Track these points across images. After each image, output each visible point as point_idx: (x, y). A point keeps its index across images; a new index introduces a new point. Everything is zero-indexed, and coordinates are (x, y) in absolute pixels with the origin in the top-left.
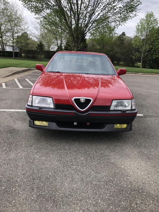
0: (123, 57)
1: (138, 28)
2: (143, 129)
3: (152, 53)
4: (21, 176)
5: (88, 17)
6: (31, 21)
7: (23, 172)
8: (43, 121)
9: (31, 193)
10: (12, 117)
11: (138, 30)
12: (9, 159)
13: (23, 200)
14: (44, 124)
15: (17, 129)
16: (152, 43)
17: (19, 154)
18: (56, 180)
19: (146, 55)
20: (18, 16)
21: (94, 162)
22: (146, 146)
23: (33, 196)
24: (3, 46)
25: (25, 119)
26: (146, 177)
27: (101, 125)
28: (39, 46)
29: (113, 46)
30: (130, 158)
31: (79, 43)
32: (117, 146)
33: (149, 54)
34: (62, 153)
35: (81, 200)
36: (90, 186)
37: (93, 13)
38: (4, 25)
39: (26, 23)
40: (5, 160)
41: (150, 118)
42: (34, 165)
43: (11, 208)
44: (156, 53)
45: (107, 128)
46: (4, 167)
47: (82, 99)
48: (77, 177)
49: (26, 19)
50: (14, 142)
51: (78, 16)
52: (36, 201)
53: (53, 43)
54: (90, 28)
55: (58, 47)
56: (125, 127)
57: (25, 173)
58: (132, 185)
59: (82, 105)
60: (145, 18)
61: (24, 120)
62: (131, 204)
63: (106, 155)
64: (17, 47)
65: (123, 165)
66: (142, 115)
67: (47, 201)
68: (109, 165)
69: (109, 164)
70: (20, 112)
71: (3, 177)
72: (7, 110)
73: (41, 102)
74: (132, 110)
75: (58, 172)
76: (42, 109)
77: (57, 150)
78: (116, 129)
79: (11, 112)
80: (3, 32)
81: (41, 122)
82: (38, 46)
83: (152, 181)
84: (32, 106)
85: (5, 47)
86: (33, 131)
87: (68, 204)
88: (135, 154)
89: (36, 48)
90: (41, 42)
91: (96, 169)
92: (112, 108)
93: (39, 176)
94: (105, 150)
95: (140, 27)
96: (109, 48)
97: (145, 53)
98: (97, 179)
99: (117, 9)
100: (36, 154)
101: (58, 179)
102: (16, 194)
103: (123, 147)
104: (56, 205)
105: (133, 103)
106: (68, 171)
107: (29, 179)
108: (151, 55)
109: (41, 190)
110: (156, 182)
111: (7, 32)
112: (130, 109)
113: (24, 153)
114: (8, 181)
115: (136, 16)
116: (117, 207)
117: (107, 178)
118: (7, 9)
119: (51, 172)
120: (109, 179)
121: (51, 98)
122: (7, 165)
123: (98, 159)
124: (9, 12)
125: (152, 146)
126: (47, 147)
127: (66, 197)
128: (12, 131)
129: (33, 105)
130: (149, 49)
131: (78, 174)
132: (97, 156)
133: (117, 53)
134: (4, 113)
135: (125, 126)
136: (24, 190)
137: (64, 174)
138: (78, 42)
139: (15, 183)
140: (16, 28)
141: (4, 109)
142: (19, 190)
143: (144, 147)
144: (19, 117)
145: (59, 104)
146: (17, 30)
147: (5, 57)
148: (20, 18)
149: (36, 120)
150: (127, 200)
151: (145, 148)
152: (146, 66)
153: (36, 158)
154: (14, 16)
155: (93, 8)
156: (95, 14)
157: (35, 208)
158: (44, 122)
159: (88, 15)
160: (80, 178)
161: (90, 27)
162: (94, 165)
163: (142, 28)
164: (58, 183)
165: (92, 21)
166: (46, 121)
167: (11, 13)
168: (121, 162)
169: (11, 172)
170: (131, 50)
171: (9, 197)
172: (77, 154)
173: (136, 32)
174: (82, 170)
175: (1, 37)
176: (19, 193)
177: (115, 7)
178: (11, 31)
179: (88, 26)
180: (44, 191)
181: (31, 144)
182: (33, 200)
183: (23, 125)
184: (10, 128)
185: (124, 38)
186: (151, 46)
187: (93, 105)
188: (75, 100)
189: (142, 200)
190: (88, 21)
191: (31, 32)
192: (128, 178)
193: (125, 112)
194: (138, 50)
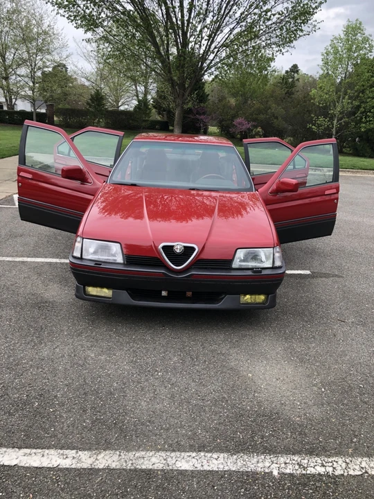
0: (290, 127)
1: (327, 59)
2: (305, 302)
3: (358, 118)
4: (63, 389)
5: (206, 38)
6: (75, 41)
7: (66, 382)
8: (102, 287)
9: (81, 416)
10: (40, 274)
11: (326, 63)
12: (39, 359)
13: (69, 427)
14: (105, 293)
15: (51, 300)
16: (358, 96)
17: (58, 350)
18: (126, 396)
19: (343, 124)
20: (45, 27)
21: (198, 365)
22: (302, 337)
23: (84, 422)
24: (11, 100)
25: (66, 280)
26: (289, 393)
27: (214, 296)
28: (93, 99)
29: (267, 101)
30: (267, 359)
31: (185, 97)
32: (245, 336)
33: (353, 121)
34: (139, 348)
35: (168, 429)
36: (185, 407)
37: (217, 30)
38: (13, 50)
39: (64, 46)
40: (32, 360)
41: (324, 279)
42: (86, 370)
43: (48, 440)
44: (368, 119)
45: (225, 303)
46: (31, 373)
47: (178, 247)
48: (163, 390)
49: (63, 35)
50: (46, 326)
51: (185, 34)
52: (91, 430)
53: (127, 91)
54: (211, 63)
55: (139, 101)
56: (261, 301)
57: (70, 383)
58: (260, 406)
59: (178, 258)
60: (342, 36)
61: (63, 281)
62: (253, 437)
63: (221, 353)
64: (43, 102)
65: (250, 372)
66: (308, 272)
67: (109, 429)
68: (225, 373)
69: (224, 371)
70: (56, 263)
71: (32, 390)
72: (29, 259)
73: (100, 250)
74: (273, 268)
75: (129, 382)
76: (100, 265)
77: (129, 343)
78: (243, 304)
79: (38, 263)
80: (10, 66)
81: (99, 289)
82: (90, 100)
83: (299, 401)
84: (81, 258)
85: (14, 100)
86: (82, 305)
87: (145, 435)
88: (277, 353)
89: (88, 104)
90: (98, 91)
91: (200, 379)
92: (236, 264)
93: (95, 390)
94: (220, 344)
95: (331, 57)
96: (257, 105)
97: (341, 119)
98: (199, 396)
99: (272, 16)
100: (89, 350)
101: (130, 394)
102: (56, 418)
103: (257, 338)
104: (125, 436)
105: (277, 255)
106: (147, 380)
107: (78, 393)
108: (357, 124)
109: (98, 412)
110: (305, 403)
111: (19, 65)
112: (271, 266)
113: (67, 348)
114: (41, 395)
115: (315, 31)
116: (228, 441)
117: (217, 394)
118: (20, 12)
119: (117, 383)
120: (221, 397)
121: (119, 245)
122: (38, 368)
123: (205, 361)
124: (23, 20)
125: (314, 337)
126: (110, 336)
127: (143, 424)
128: (42, 305)
129: (84, 257)
130: (352, 108)
131: (166, 387)
132: (204, 354)
133: (277, 118)
134: (22, 266)
135: (261, 298)
136: (70, 411)
137: (141, 386)
138: (183, 95)
139: (53, 399)
140: (39, 57)
141: (22, 256)
142: (62, 411)
143: (298, 339)
144: (53, 276)
145: (135, 255)
146: (44, 62)
147: (15, 124)
148: (48, 34)
149: (90, 285)
150: (247, 429)
151: (300, 342)
152: (345, 147)
153: (89, 356)
154: (36, 30)
155: (218, 17)
156: (222, 31)
157: (89, 440)
158: (105, 290)
159: (206, 32)
160: (169, 394)
161: (212, 60)
162: (198, 371)
163: (335, 58)
164: (129, 401)
165: (215, 48)
166: (108, 288)
167: (29, 21)
168: (249, 368)
169: (45, 381)
170: (310, 112)
171: (44, 422)
172: (167, 351)
173: (322, 69)
174: (174, 380)
175: (6, 78)
176: (61, 416)
177: (269, 14)
178: (28, 64)
179: (206, 59)
180: (105, 413)
181: (79, 330)
182: (86, 427)
183: (61, 293)
184: (37, 298)
185: (296, 79)
186: (356, 103)
187: (199, 258)
188: (164, 248)
189: (274, 430)
190: (206, 48)
191: (74, 65)
192: (256, 395)
193: (261, 272)
194: (324, 111)
